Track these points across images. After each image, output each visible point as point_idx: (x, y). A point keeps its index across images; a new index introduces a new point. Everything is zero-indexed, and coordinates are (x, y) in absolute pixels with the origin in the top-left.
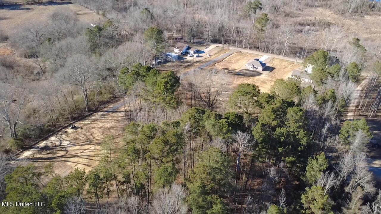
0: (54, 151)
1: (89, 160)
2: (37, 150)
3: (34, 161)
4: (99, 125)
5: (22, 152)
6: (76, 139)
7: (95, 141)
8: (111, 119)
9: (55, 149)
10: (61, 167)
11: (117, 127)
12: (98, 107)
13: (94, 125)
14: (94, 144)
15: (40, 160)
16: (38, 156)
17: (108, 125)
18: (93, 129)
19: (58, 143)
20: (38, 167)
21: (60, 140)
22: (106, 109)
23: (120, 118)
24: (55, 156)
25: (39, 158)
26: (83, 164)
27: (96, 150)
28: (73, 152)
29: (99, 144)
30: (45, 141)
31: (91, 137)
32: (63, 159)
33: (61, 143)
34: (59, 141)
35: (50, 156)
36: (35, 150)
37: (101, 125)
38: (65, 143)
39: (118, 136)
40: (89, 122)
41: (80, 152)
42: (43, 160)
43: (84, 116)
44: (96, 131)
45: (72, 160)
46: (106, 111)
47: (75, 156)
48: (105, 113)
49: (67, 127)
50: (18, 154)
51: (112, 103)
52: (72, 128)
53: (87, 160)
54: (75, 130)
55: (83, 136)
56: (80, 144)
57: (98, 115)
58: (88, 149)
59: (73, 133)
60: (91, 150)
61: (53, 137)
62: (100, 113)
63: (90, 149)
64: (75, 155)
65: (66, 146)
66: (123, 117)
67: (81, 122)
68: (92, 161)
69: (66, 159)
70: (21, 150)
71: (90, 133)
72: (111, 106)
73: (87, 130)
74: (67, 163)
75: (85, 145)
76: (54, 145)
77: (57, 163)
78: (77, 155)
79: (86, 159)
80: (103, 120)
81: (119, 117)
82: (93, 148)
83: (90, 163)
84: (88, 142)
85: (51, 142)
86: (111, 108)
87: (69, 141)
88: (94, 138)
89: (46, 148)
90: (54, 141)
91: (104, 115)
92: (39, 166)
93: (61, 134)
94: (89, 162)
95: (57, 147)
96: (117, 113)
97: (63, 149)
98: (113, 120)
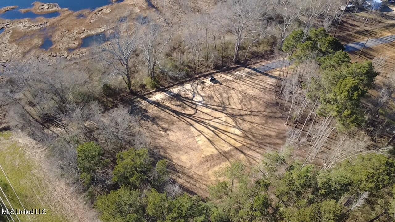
0: (184, 105)
1: (214, 135)
2: (169, 96)
3: (162, 109)
4: (241, 87)
5: (155, 92)
6: (211, 97)
7: (228, 110)
8: (257, 84)
9: (185, 102)
10: (184, 130)
11: (260, 99)
12: (248, 60)
13: (235, 85)
14: (226, 114)
15: (168, 111)
16: (168, 104)
17: (251, 92)
18: (233, 91)
19: (190, 96)
20: (163, 119)
21: (194, 93)
22: (255, 66)
23: (268, 86)
24: (183, 112)
25: (167, 108)
26: (207, 138)
27: (226, 124)
28: (202, 116)
29: (232, 116)
30: (179, 87)
31: (227, 102)
32: (189, 120)
33: (194, 97)
34: (193, 93)
35: (178, 109)
36: (167, 95)
37: (244, 87)
38: (198, 99)
39: (256, 114)
40: (231, 79)
41: (208, 119)
42: (170, 112)
43: (228, 67)
44: (235, 95)
45: (197, 125)
46: (254, 70)
47: (202, 122)
48: (253, 72)
49: (205, 76)
50: (151, 93)
51: (266, 59)
52: (211, 80)
53: (213, 133)
54: (213, 84)
55: (219, 96)
56: (212, 107)
57: (243, 72)
58: (218, 118)
59: (210, 87)
60: (221, 122)
61: (188, 85)
62: (247, 70)
63: (221, 119)
64: (202, 120)
65: (197, 103)
66: (272, 85)
67: (223, 75)
68: (217, 137)
69: (192, 122)
70: (155, 90)
71: (227, 96)
72: (263, 64)
73: (226, 90)
74: (192, 128)
75: (217, 110)
76: (187, 96)
77: (182, 122)
78: (204, 121)
79: (211, 132)
80: (248, 82)
81: (267, 84)
82: (224, 119)
83: (215, 139)
84: (221, 108)
85: (185, 91)
86: (262, 67)
87: (202, 97)
88: (230, 104)
89: (177, 97)
90: (188, 90)
91: (251, 74)
92: (164, 117)
93: (197, 84)
94: (213, 138)
95: (189, 101)
96: (268, 78)
97: (194, 106)
98: (259, 86)
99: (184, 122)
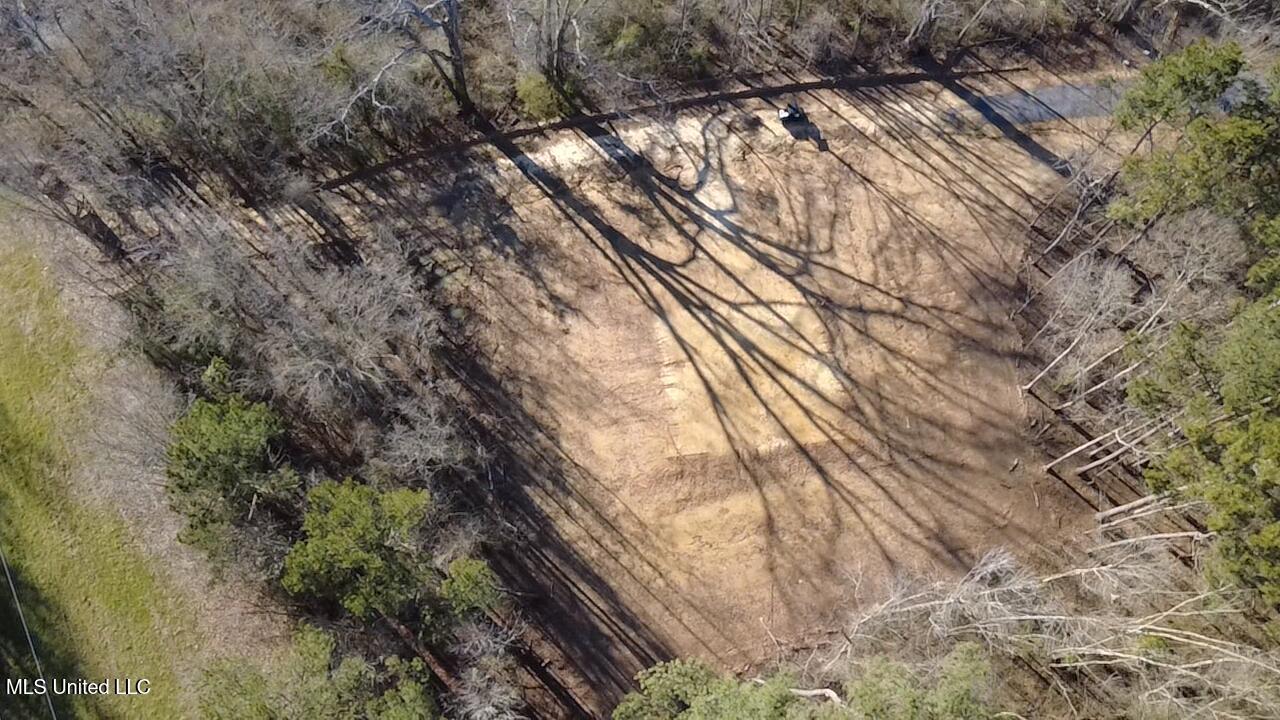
0: (657, 213)
1: (736, 374)
2: (607, 156)
3: (570, 211)
4: (899, 178)
5: (556, 128)
6: (766, 200)
7: (820, 274)
8: (972, 180)
9: (663, 201)
10: (629, 323)
11: (958, 251)
12: (967, 51)
13: (877, 163)
14: (805, 292)
15: (587, 226)
16: (594, 196)
17: (934, 210)
18: (860, 189)
19: (688, 175)
20: (564, 256)
21: (708, 165)
22: (987, 89)
23: (1010, 199)
24: (644, 244)
25: (589, 211)
26: (706, 383)
27: (794, 339)
28: (710, 279)
29: (825, 305)
30: (655, 125)
31: (822, 237)
32: (657, 288)
33: (700, 184)
34: (702, 165)
35: (629, 227)
36: (601, 151)
37: (911, 183)
38: (714, 196)
39: (922, 315)
40: (871, 128)
41: (730, 297)
42: (596, 235)
43: (874, 69)
44: (865, 211)
45: (681, 316)
46: (981, 105)
47: (705, 307)
48: (971, 114)
49: (769, 95)
50: (540, 132)
51: (1046, 63)
52: (785, 122)
53: (731, 366)
54: (790, 138)
55: (799, 201)
56: (761, 246)
57: (939, 103)
58: (767, 305)
59: (774, 149)
60: (775, 322)
61: (694, 122)
62: (950, 100)
63: (779, 309)
64: (707, 298)
65: (707, 217)
66: (1028, 198)
67: (843, 107)
68: (744, 387)
69: (668, 300)
70: (558, 120)
71: (832, 208)
72: (1026, 84)
73: (835, 178)
74: (658, 323)
75: (772, 266)
76: (674, 173)
77: (631, 290)
78: (713, 303)
79: (727, 360)
80: (935, 159)
81: (1012, 187)
82: (790, 313)
83: (731, 394)
84: (793, 261)
85: (673, 149)
86: (1017, 100)
87: (734, 190)
88: (831, 250)
89: (636, 169)
90: (689, 147)
91: (959, 124)
92: (568, 252)
93: (730, 128)
94: (727, 385)
95: (679, 199)
96: (1022, 157)
97: (690, 226)
98: (974, 191)
99: (636, 289)
